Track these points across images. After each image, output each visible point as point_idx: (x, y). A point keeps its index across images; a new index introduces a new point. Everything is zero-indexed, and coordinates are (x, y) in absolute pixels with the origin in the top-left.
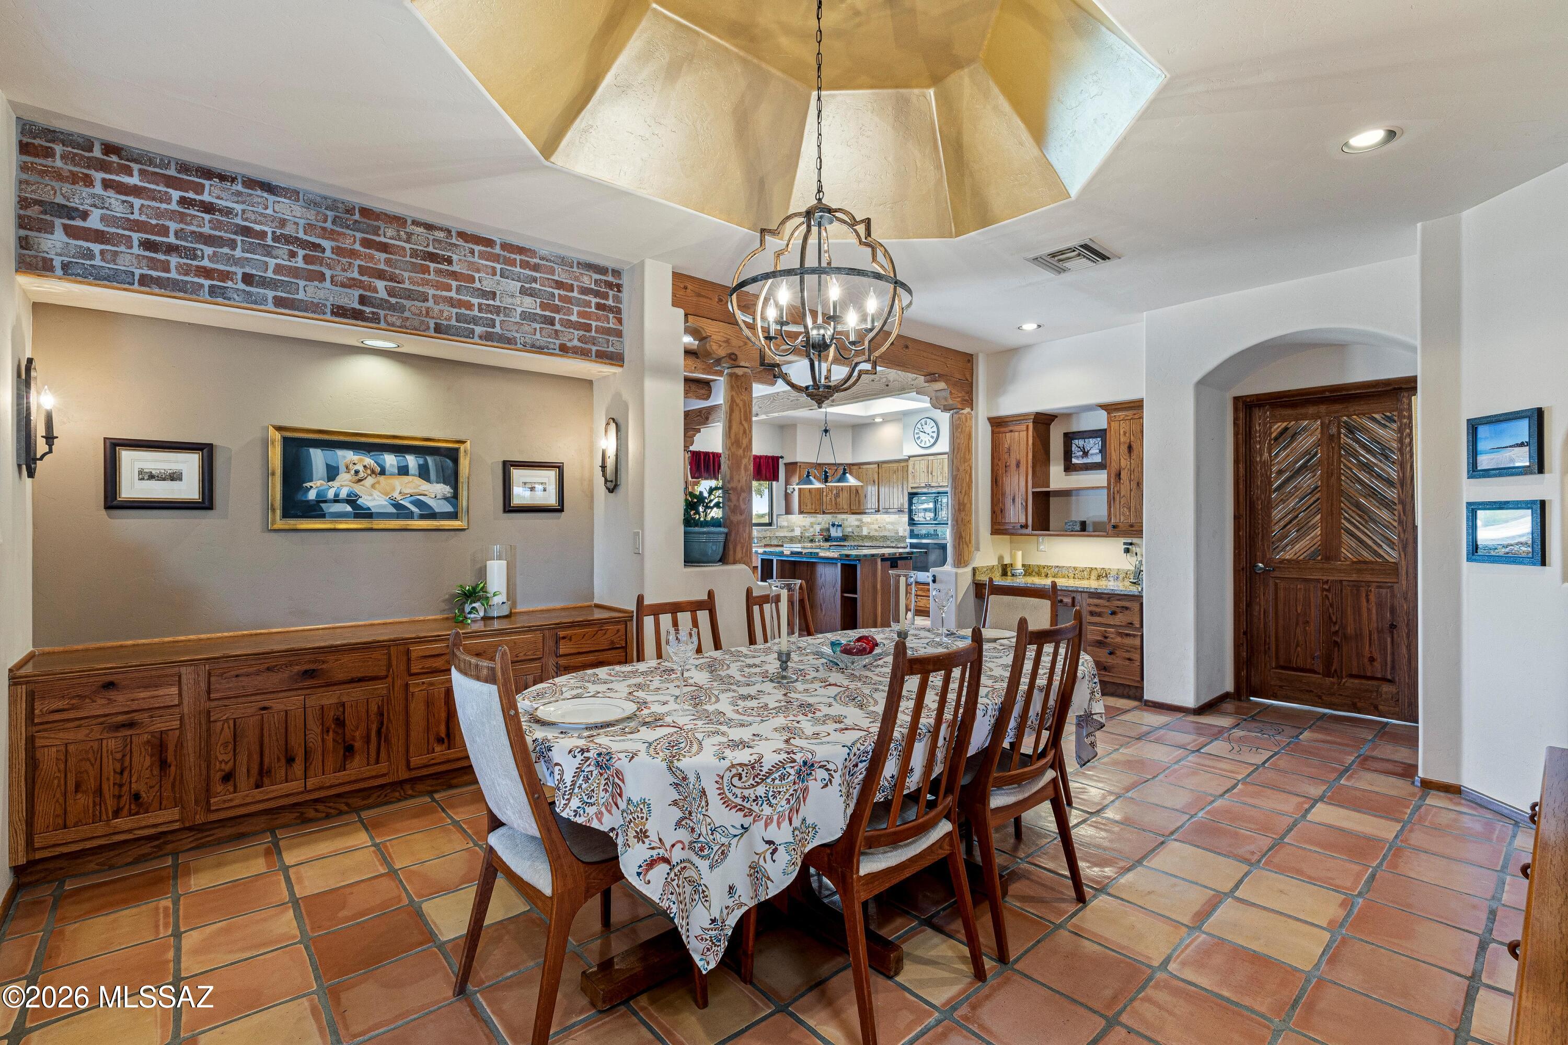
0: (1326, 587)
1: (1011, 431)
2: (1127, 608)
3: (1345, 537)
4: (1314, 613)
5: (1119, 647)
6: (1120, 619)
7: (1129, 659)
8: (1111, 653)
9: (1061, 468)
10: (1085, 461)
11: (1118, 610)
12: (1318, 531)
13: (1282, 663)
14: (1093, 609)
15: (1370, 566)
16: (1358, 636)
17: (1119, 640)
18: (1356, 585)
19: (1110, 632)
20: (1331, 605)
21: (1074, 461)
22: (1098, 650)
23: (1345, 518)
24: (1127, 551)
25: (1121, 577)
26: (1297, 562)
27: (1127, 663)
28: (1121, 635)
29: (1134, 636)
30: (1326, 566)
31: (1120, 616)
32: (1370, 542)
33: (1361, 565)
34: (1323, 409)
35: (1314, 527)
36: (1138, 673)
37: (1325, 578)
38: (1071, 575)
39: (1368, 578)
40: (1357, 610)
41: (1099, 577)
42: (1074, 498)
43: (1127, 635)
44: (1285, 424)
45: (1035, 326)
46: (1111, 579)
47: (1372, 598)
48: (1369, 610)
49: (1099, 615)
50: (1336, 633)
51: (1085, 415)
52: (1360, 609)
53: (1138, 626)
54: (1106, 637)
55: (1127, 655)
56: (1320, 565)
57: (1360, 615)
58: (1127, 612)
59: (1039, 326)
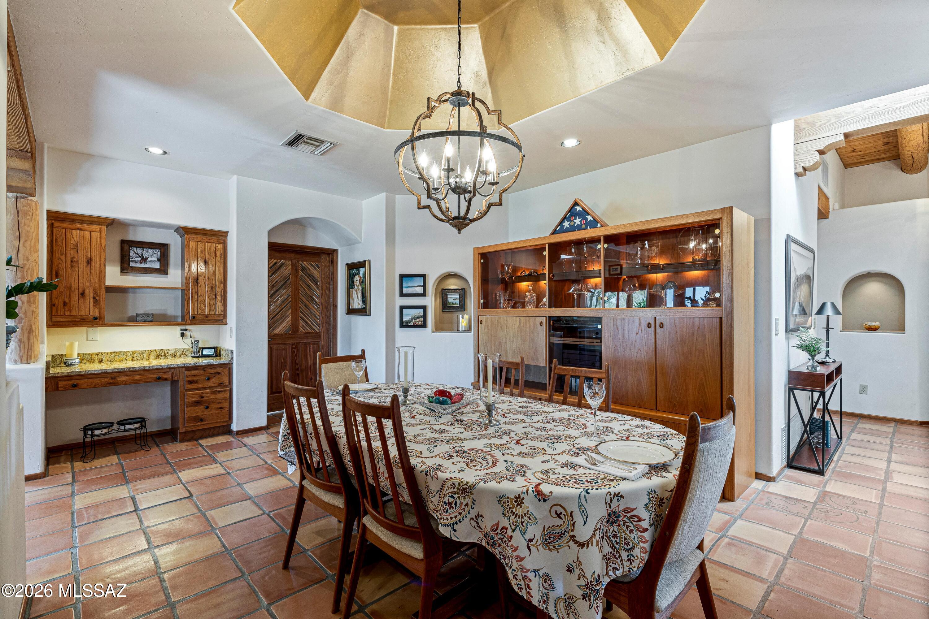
0: (294, 346)
1: (80, 229)
2: (219, 373)
3: (301, 322)
4: (289, 361)
5: (213, 401)
6: (214, 381)
7: (221, 408)
8: (207, 408)
9: (118, 269)
10: (143, 265)
11: (211, 376)
12: (290, 318)
13: (274, 390)
14: (190, 379)
15: (311, 335)
16: (307, 368)
17: (213, 396)
18: (305, 344)
19: (206, 393)
20: (296, 355)
21: (132, 264)
22: (196, 408)
23: (301, 312)
24: (183, 335)
25: (178, 354)
26: (281, 335)
27: (219, 411)
28: (214, 393)
29: (225, 391)
30: (294, 336)
31: (213, 379)
32: (310, 323)
33: (307, 335)
34: (293, 255)
35: (288, 316)
36: (228, 416)
37: (293, 342)
38: (130, 358)
39: (310, 340)
40: (306, 356)
41: (158, 357)
42: (130, 295)
43: (219, 392)
44: (276, 260)
45: (161, 152)
46: (170, 357)
47: (311, 350)
48: (310, 355)
49: (196, 382)
50: (298, 369)
51: (141, 229)
52: (307, 355)
53: (227, 384)
54: (202, 397)
55: (219, 406)
56: (291, 336)
57: (307, 358)
58: (218, 376)
59: (165, 153)
